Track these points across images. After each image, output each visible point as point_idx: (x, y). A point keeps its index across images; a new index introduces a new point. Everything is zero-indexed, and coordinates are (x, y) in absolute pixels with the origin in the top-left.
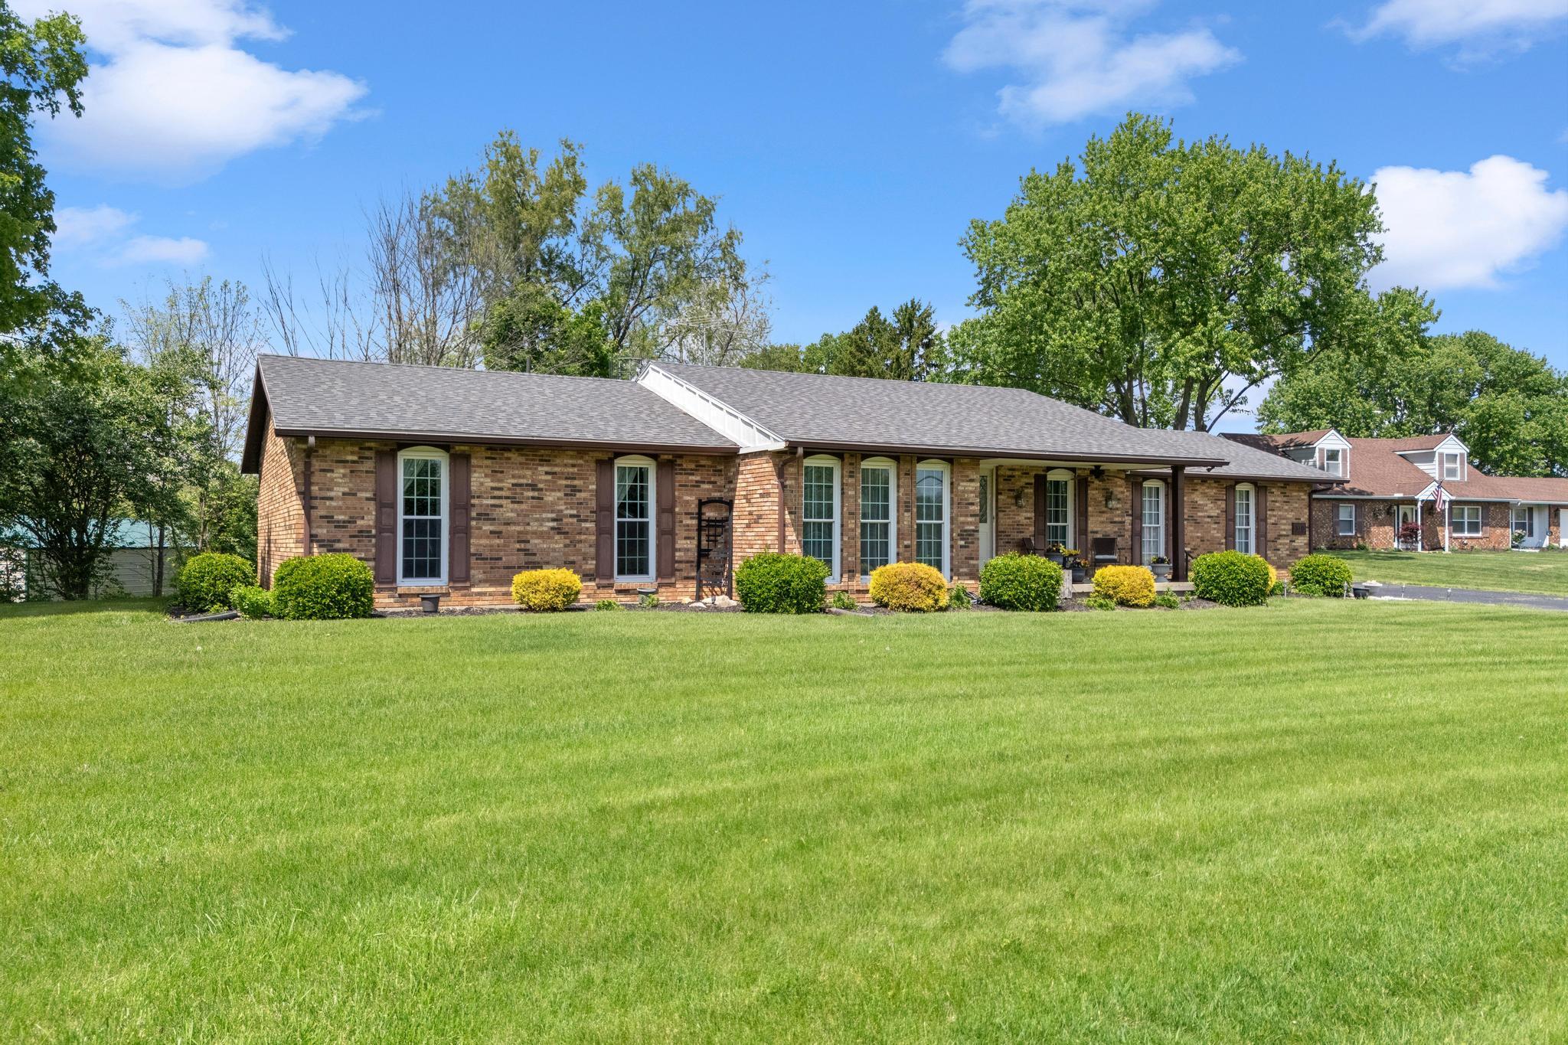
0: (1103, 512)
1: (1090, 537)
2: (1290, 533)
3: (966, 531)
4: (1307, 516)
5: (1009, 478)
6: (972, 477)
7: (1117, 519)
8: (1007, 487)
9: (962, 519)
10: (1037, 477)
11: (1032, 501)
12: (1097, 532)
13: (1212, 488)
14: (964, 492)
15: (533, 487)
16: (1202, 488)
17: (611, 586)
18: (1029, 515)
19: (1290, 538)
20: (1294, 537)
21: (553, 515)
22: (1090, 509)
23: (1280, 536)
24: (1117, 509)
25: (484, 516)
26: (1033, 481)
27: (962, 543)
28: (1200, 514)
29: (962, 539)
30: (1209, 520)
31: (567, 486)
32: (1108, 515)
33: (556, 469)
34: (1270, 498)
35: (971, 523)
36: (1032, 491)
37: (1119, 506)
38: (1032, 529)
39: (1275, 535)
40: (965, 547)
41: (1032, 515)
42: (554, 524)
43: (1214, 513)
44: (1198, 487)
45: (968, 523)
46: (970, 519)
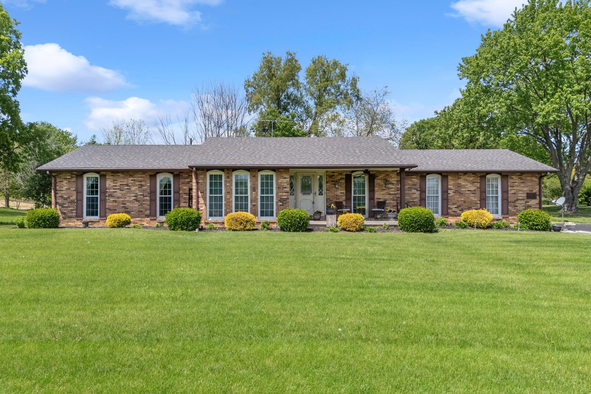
0: (384, 190)
1: (376, 201)
2: (525, 198)
3: (282, 199)
4: (537, 189)
5: (331, 176)
6: (285, 177)
7: (392, 193)
8: (330, 180)
9: (281, 194)
10: (346, 175)
11: (344, 185)
12: (380, 199)
13: (471, 177)
14: (281, 183)
15: (127, 185)
16: (463, 177)
17: (155, 220)
18: (342, 192)
19: (525, 201)
20: (528, 200)
21: (134, 195)
22: (376, 188)
23: (518, 200)
24: (392, 188)
25: (111, 196)
26: (344, 177)
27: (281, 204)
28: (462, 189)
29: (280, 202)
30: (469, 192)
31: (139, 184)
32: (387, 191)
33: (135, 179)
34: (510, 181)
35: (285, 196)
36: (344, 181)
37: (393, 187)
38: (344, 198)
39: (515, 199)
40: (282, 205)
41: (344, 191)
42: (135, 198)
43: (473, 189)
44: (461, 177)
45: (283, 196)
46: (284, 194)
